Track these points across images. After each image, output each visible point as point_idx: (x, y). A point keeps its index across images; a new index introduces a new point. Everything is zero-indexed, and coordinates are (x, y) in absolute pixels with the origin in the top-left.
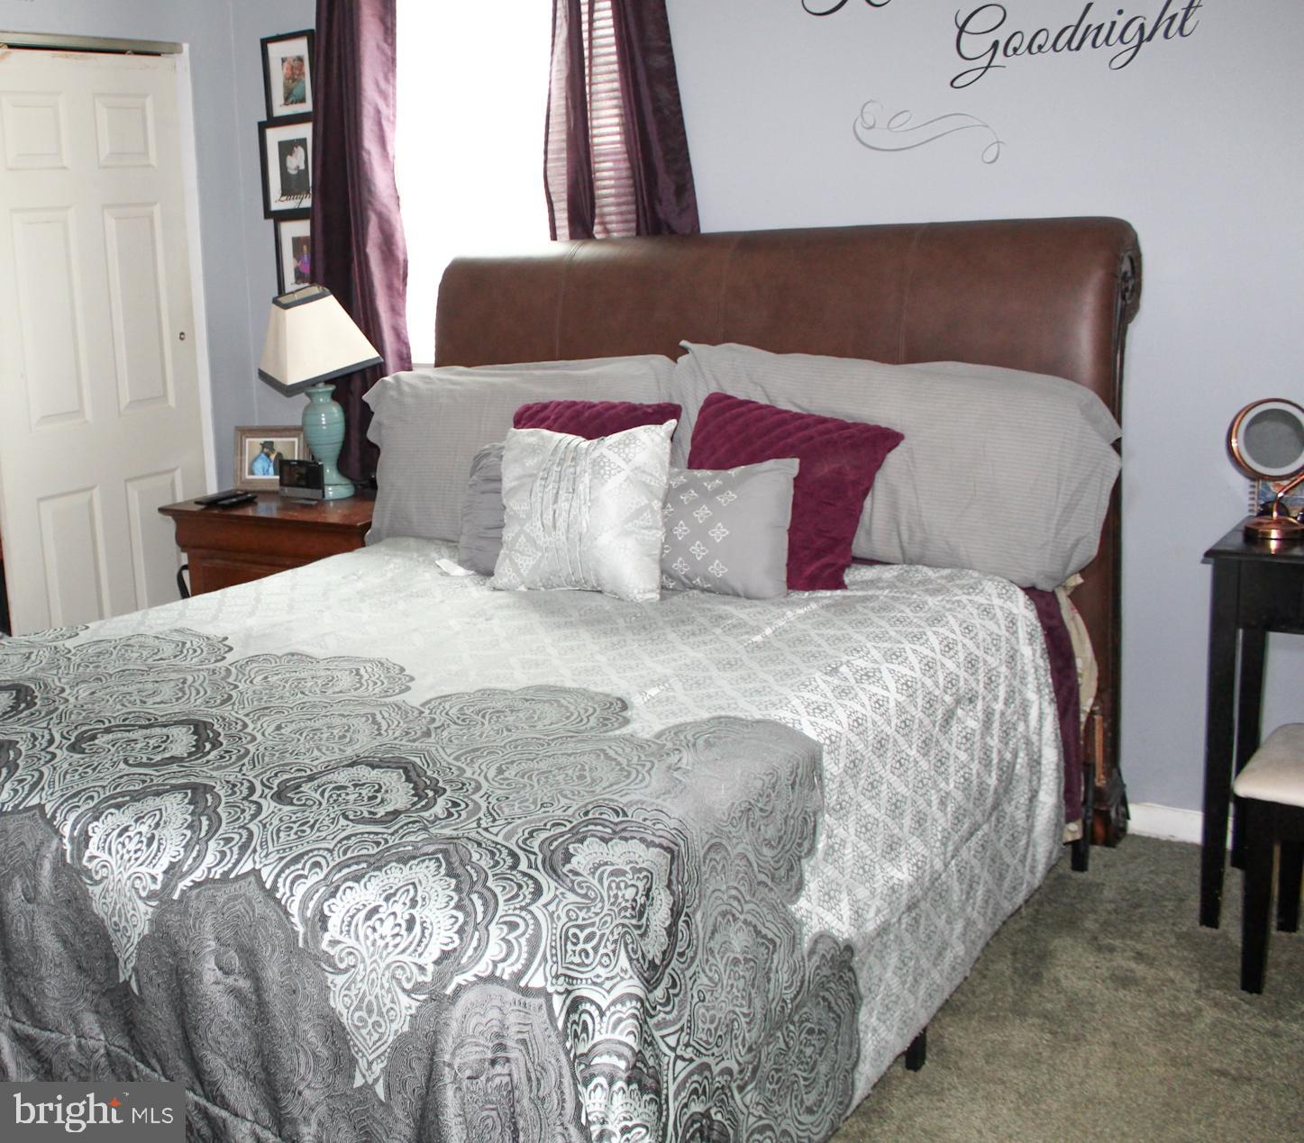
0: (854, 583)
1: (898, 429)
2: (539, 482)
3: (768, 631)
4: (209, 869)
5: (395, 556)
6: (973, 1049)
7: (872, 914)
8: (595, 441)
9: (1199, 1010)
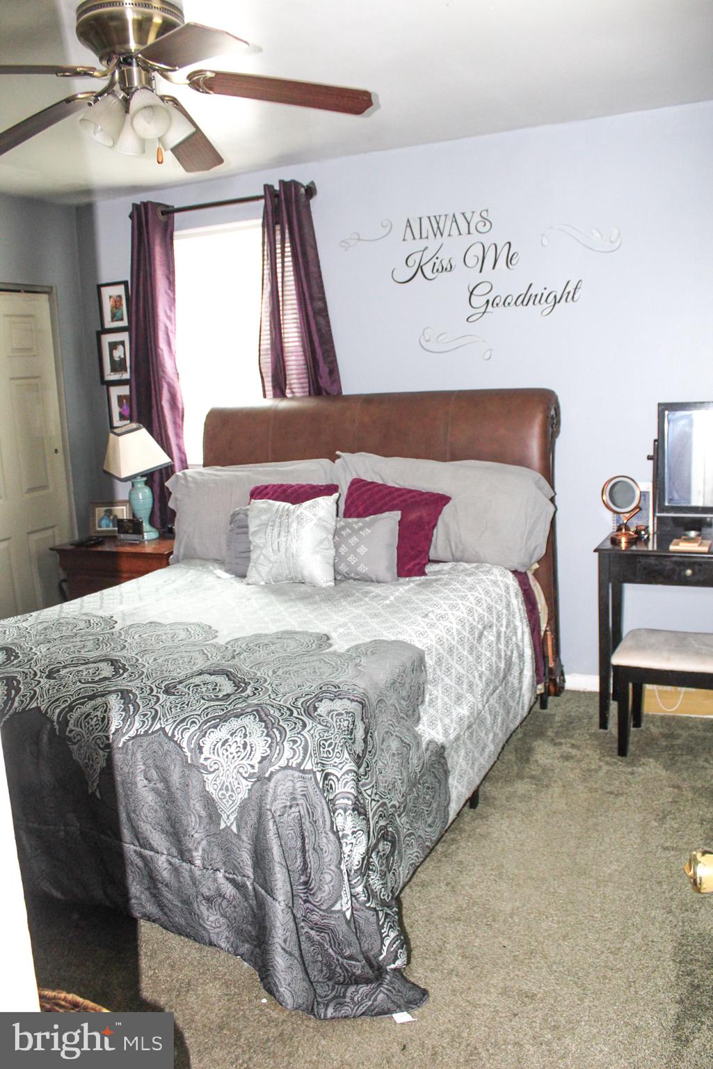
0: (431, 572)
1: (448, 495)
2: (269, 528)
3: (392, 598)
4: (137, 730)
5: (190, 569)
6: (500, 796)
7: (452, 731)
8: (298, 505)
9: (600, 767)
